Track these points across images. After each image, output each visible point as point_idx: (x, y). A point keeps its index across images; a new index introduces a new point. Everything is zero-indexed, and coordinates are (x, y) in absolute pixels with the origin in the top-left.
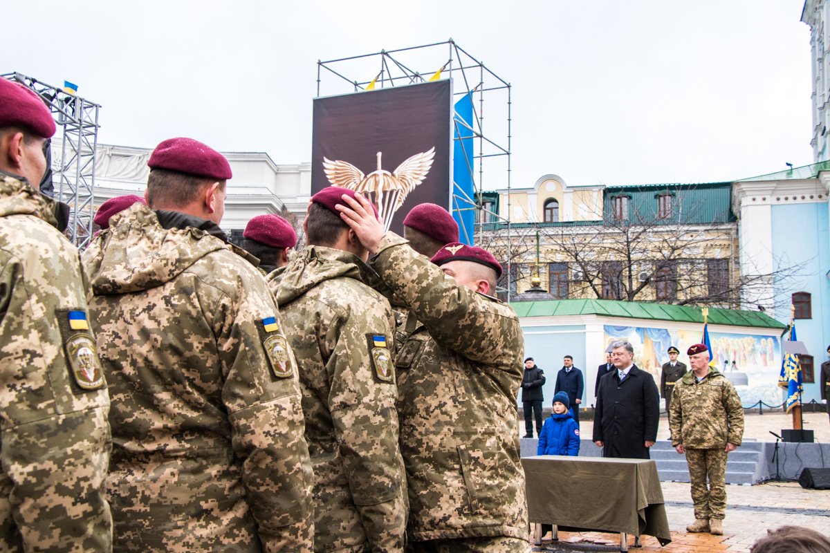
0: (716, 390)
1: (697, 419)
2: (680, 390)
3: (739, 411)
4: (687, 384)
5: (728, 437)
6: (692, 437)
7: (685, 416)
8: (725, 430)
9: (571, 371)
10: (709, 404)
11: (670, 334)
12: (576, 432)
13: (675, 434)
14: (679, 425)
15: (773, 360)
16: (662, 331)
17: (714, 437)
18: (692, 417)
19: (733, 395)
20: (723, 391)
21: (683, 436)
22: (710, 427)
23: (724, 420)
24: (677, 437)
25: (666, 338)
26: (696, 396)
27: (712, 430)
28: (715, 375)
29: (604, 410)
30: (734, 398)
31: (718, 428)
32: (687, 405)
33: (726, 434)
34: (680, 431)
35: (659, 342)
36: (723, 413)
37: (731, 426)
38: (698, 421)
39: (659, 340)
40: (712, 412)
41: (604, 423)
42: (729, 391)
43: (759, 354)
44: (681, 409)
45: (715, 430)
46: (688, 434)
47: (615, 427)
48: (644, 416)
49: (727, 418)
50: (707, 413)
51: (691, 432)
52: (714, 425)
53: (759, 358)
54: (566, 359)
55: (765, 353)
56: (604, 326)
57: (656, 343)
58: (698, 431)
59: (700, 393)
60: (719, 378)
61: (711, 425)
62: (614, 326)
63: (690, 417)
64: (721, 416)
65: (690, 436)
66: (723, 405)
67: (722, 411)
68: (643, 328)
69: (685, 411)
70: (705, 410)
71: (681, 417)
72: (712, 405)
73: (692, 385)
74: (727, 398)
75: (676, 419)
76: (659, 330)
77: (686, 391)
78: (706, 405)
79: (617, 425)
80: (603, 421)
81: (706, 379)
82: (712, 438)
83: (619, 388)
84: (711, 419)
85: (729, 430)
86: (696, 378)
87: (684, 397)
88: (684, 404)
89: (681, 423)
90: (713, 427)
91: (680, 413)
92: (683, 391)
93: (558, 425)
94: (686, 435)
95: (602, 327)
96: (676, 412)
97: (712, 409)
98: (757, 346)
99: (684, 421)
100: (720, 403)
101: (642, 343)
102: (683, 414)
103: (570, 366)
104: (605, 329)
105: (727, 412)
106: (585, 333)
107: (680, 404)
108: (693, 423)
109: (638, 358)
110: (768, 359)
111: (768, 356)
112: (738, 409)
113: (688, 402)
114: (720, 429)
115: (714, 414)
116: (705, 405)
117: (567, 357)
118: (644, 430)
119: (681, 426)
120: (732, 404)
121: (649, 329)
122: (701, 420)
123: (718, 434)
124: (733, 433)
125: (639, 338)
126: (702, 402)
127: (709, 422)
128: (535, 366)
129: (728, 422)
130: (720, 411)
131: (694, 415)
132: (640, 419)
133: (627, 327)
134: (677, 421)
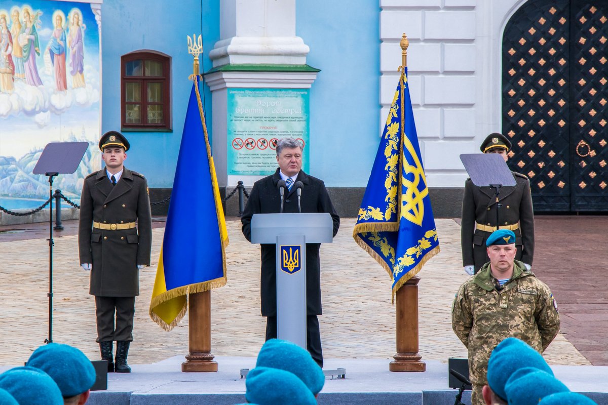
15: (81, 71)
32: (483, 322)
42: (545, 300)
43: (47, 57)
53: (47, 68)
55: (62, 52)
70: (512, 332)
72: (523, 323)
86: (496, 280)
92: (477, 301)
98: (43, 32)
110: (69, 69)
111: (69, 60)
126: (508, 318)
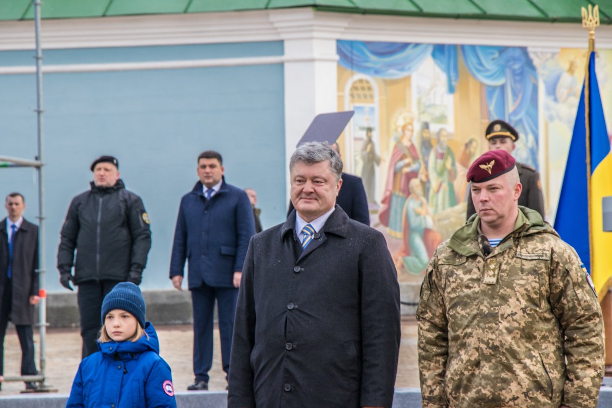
0: (534, 272)
1: (483, 346)
2: (444, 269)
3: (590, 324)
4: (461, 256)
5: (563, 393)
6: (472, 394)
7: (456, 338)
8: (555, 375)
9: (219, 195)
10: (515, 306)
11: (536, 62)
12: (167, 388)
13: (429, 382)
14: (441, 360)
16: (510, 53)
17: (526, 394)
18: (472, 341)
19: (577, 285)
20: (551, 273)
21: (449, 391)
22: (517, 367)
23: (552, 348)
24: (436, 393)
25: (522, 74)
26: (483, 286)
27: (522, 375)
28: (532, 231)
29: (259, 328)
30: (579, 292)
31: (537, 369)
32: (459, 309)
33: (556, 385)
34: (442, 375)
35: (503, 87)
36: (550, 331)
37: (571, 363)
38: (488, 352)
39: (501, 82)
40: (523, 330)
41: (259, 361)
44: (446, 320)
45: (530, 374)
46: (462, 386)
47: (287, 371)
48: (360, 344)
49: (563, 343)
50: (510, 331)
51: (469, 380)
52: (528, 362)
54: (204, 161)
56: (339, 41)
57: (494, 88)
58: (485, 377)
59: (493, 280)
60: (542, 241)
61: (520, 362)
62: (367, 44)
63: (468, 341)
64: (544, 338)
65: (467, 390)
66: (552, 310)
67: (549, 326)
68: (454, 47)
69: (456, 326)
71: (446, 339)
72: (524, 310)
73: (474, 257)
74: (563, 292)
75: (435, 344)
76: (502, 50)
77: (460, 272)
78: (509, 311)
79: (292, 369)
80: (255, 355)
81: (510, 243)
82: (522, 397)
83: (298, 269)
84: (521, 348)
85: (566, 375)
86: (484, 239)
87: (454, 290)
88: (454, 306)
89: (446, 354)
90: (525, 367)
91: (444, 329)
92: (450, 274)
93: (115, 372)
94: (457, 388)
95: (333, 46)
96: (434, 326)
97: (522, 320)
99: (452, 350)
100: (544, 304)
101: (451, 90)
102: (451, 334)
103: (215, 183)
104: (339, 51)
105: (560, 327)
106: (282, 65)
107: (443, 306)
108: (476, 356)
109: (439, 134)
112: (589, 319)
113: (463, 302)
114: (541, 371)
115: (528, 336)
116: (506, 310)
117: (207, 155)
118: (360, 380)
119: (445, 364)
120: (574, 308)
121: (473, 47)
122: (495, 348)
123: (539, 387)
124: (576, 382)
125: (443, 77)
126: (497, 301)
127: (513, 354)
128: (119, 185)
129: (564, 352)
130: (542, 326)
131: (476, 337)
132: (352, 351)
133: (405, 45)
134: (435, 349)
